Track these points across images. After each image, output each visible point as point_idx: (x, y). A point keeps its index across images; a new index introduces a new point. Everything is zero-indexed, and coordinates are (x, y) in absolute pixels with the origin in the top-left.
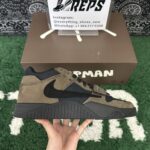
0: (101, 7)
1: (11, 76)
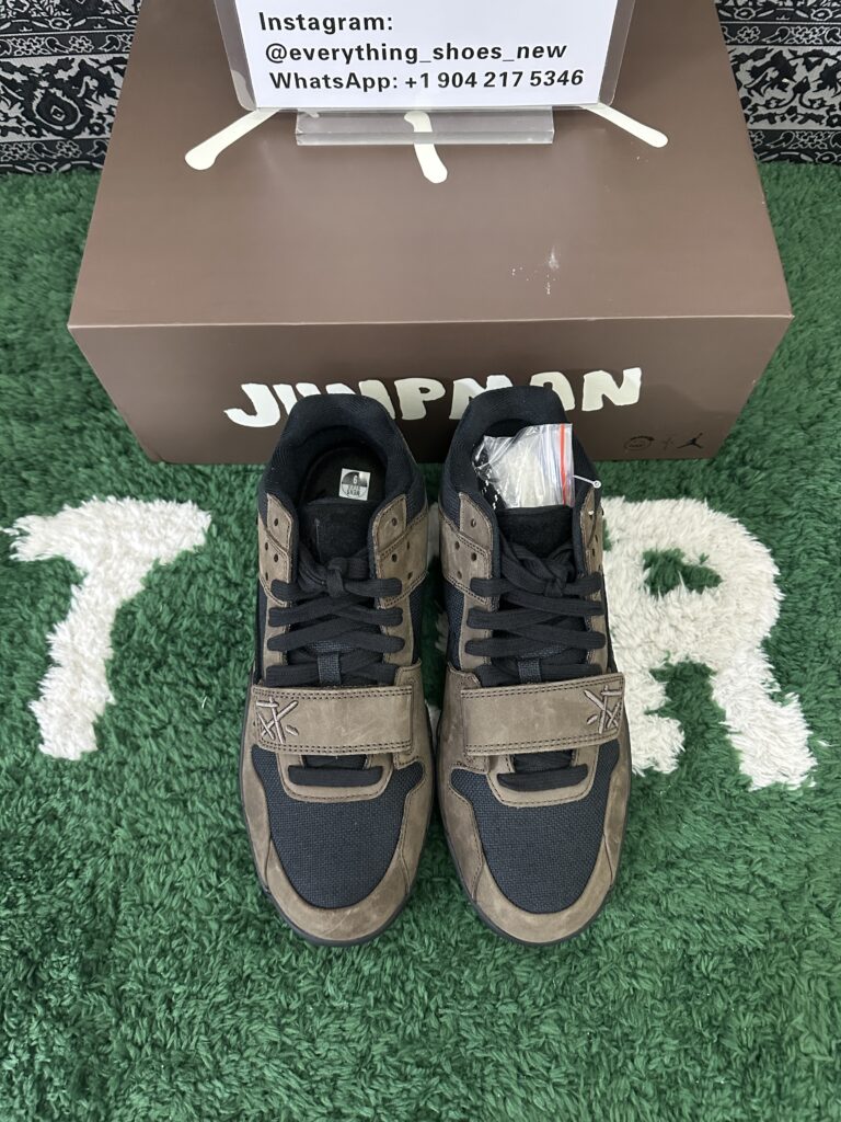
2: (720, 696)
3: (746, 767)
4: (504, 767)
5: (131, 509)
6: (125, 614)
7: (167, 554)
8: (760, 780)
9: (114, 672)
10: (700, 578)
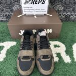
0: (44, 2)
1: (2, 36)
2: (62, 55)
3: (65, 61)
4: (42, 57)
5: (10, 42)
6: (8, 50)
7: (12, 45)
8: (66, 62)
9: (6, 54)
10: (59, 47)
